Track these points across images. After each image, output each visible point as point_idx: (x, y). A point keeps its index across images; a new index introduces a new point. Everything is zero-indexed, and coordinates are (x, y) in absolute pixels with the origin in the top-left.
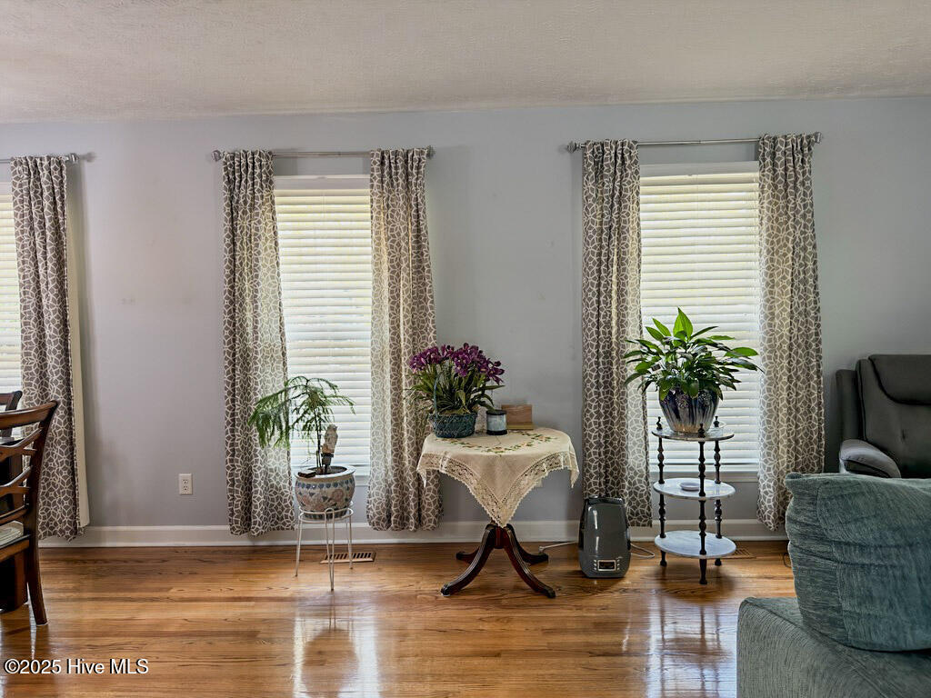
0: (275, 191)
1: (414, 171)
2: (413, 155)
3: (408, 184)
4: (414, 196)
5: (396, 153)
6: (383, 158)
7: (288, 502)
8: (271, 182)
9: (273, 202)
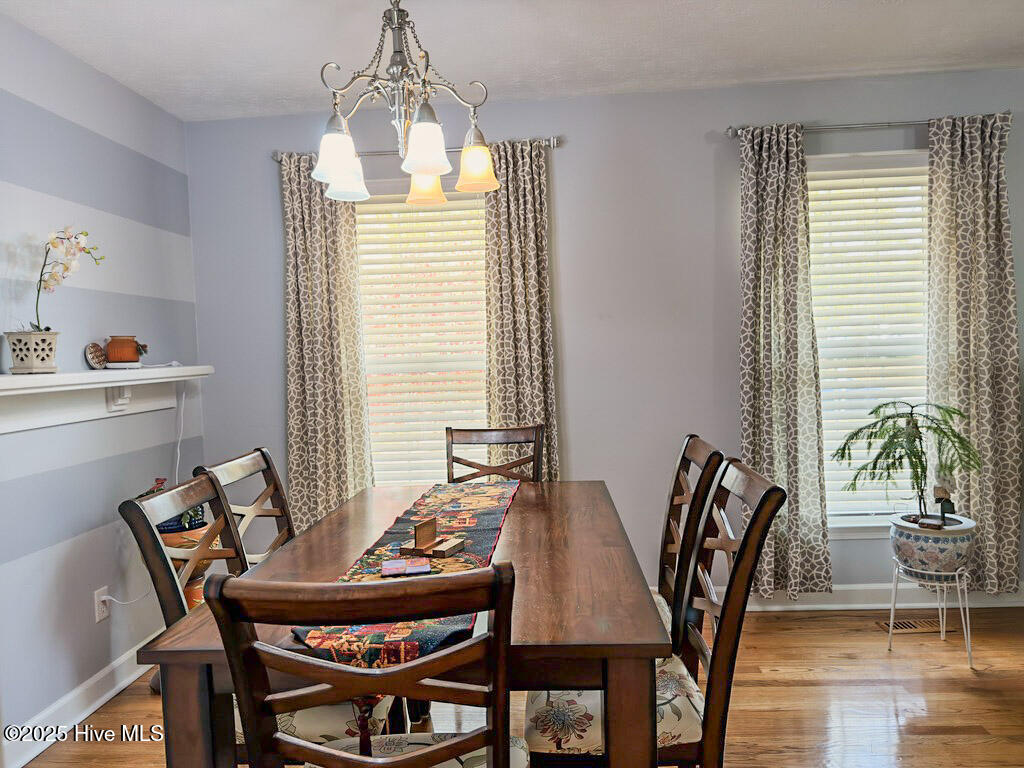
0: (809, 174)
1: (996, 142)
2: (995, 122)
3: (987, 158)
4: (995, 173)
5: (973, 121)
6: (954, 125)
7: (822, 559)
8: (803, 163)
9: (806, 188)
